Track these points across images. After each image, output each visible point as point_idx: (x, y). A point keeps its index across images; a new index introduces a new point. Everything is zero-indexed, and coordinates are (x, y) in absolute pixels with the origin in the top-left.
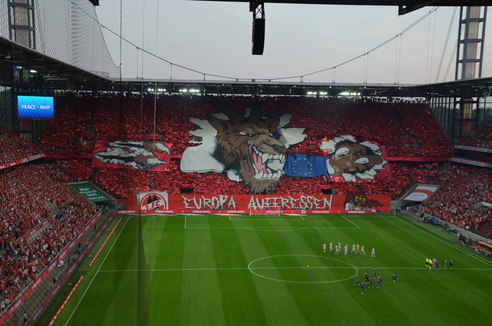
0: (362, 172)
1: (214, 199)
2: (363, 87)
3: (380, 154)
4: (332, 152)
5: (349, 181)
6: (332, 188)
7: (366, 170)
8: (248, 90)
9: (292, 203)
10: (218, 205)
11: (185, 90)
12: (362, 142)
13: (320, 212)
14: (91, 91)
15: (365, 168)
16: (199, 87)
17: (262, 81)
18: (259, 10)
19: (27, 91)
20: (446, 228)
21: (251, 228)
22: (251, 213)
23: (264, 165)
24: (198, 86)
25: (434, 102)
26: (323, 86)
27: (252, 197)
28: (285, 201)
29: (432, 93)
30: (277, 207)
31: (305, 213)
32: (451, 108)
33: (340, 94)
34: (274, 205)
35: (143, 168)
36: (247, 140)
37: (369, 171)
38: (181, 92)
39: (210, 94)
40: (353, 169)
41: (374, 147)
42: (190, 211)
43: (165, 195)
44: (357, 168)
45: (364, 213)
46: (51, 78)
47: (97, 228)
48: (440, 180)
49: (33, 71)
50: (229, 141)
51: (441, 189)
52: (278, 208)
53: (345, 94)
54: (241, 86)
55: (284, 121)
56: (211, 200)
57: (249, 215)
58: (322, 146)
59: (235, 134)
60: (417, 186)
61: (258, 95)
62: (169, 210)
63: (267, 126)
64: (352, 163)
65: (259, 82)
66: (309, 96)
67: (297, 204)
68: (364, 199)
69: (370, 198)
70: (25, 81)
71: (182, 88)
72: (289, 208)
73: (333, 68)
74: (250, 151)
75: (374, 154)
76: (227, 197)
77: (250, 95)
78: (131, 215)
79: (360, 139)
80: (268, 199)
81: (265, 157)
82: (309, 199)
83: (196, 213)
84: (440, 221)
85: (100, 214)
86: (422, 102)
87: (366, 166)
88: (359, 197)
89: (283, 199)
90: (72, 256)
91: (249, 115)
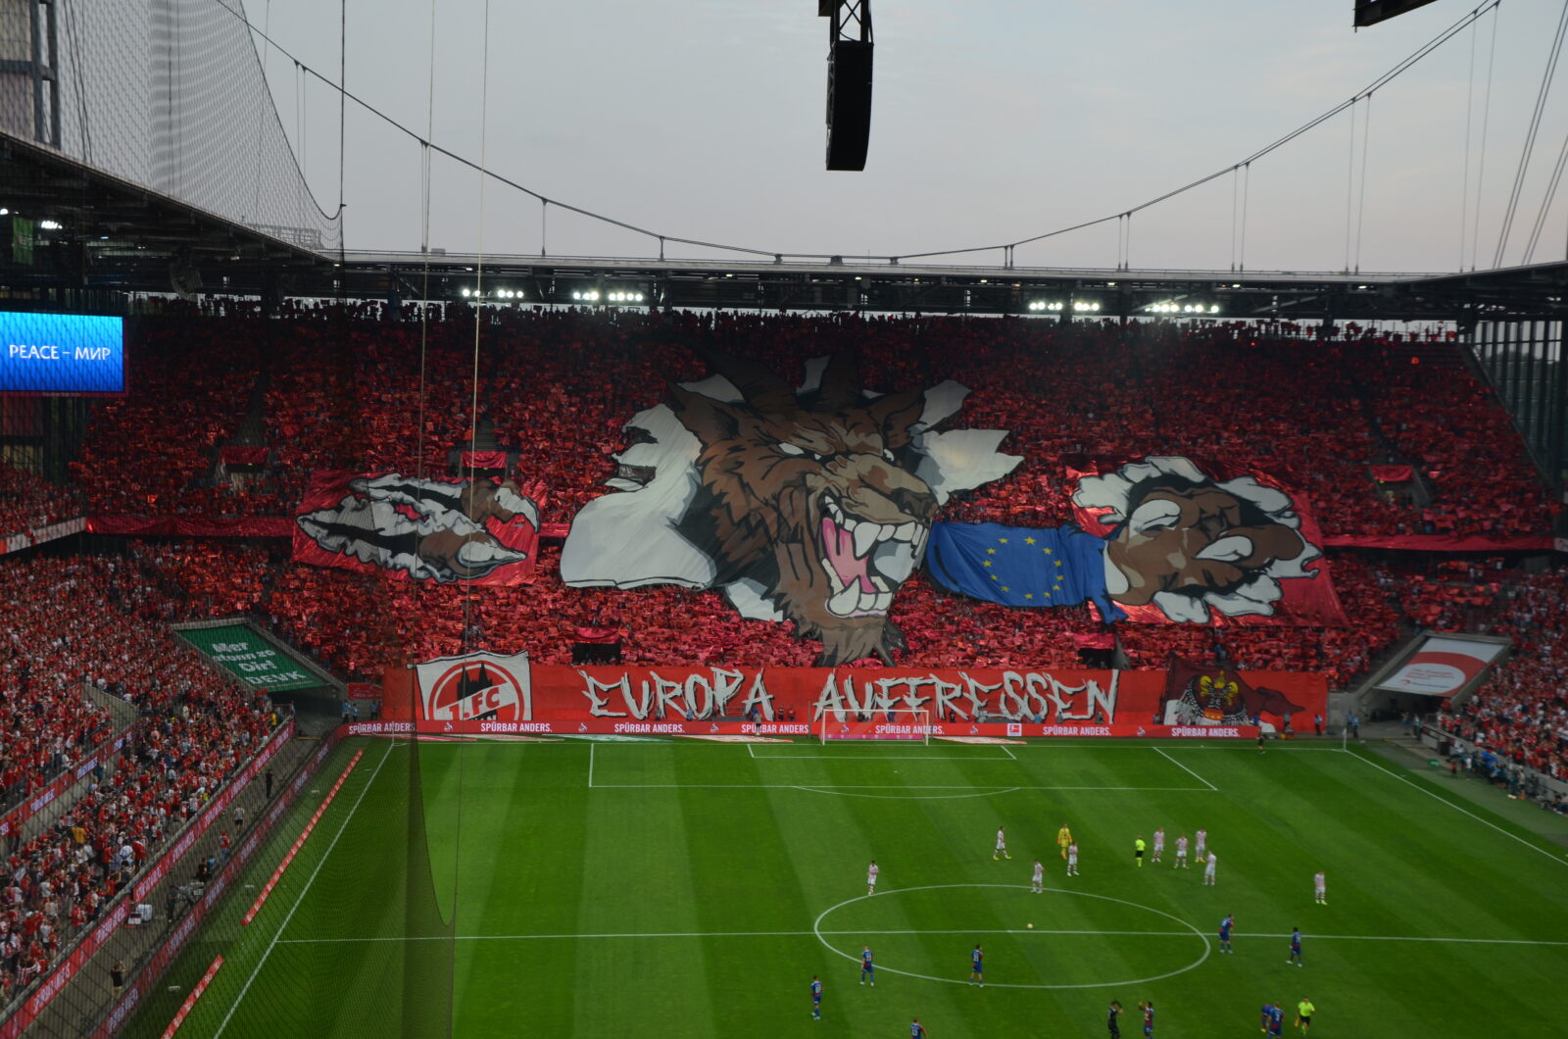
0: (1228, 590)
1: (695, 683)
2: (1230, 283)
3: (1293, 523)
4: (1119, 518)
5: (1181, 619)
6: (1115, 646)
7: (1239, 584)
8: (818, 295)
9: (972, 697)
10: (708, 705)
11: (593, 296)
12: (1226, 479)
13: (1073, 731)
14: (259, 298)
15: (1237, 575)
16: (641, 285)
17: (866, 261)
18: (852, 12)
19: (26, 296)
20: (1533, 795)
21: (825, 788)
22: (827, 733)
23: (863, 563)
24: (638, 281)
25: (1490, 339)
26: (1086, 282)
27: (831, 677)
28: (947, 691)
29: (1481, 306)
30: (918, 714)
31: (1020, 734)
32: (1550, 357)
33: (1147, 310)
34: (906, 706)
35: (442, 576)
36: (803, 475)
37: (1255, 585)
38: (578, 302)
39: (680, 310)
40: (1195, 576)
41: (1270, 500)
42: (604, 725)
43: (518, 666)
44: (1209, 577)
45: (1236, 735)
46: (112, 249)
47: (276, 783)
48: (1510, 621)
49: (48, 225)
50: (740, 476)
51: (1514, 652)
52: (921, 717)
53: (1164, 308)
54: (792, 282)
55: (940, 404)
56: (683, 688)
57: (819, 741)
58: (1081, 496)
59: (764, 451)
60: (1427, 638)
61: (852, 313)
62: (534, 720)
63: (877, 425)
64: (1192, 558)
65: (857, 265)
66: (1033, 316)
67: (991, 700)
68: (1234, 686)
69: (1254, 680)
70: (20, 261)
71: (583, 286)
72: (963, 714)
73: (1121, 216)
74: (814, 512)
75: (1272, 522)
76: (738, 675)
77: (825, 313)
78: (398, 740)
79: (1217, 470)
80: (885, 683)
81: (866, 535)
82: (1035, 683)
83: (624, 734)
84: (1511, 766)
85: (285, 735)
86: (1443, 339)
87: (1239, 568)
88: (1214, 678)
89: (940, 684)
90: (181, 888)
91: (816, 385)
